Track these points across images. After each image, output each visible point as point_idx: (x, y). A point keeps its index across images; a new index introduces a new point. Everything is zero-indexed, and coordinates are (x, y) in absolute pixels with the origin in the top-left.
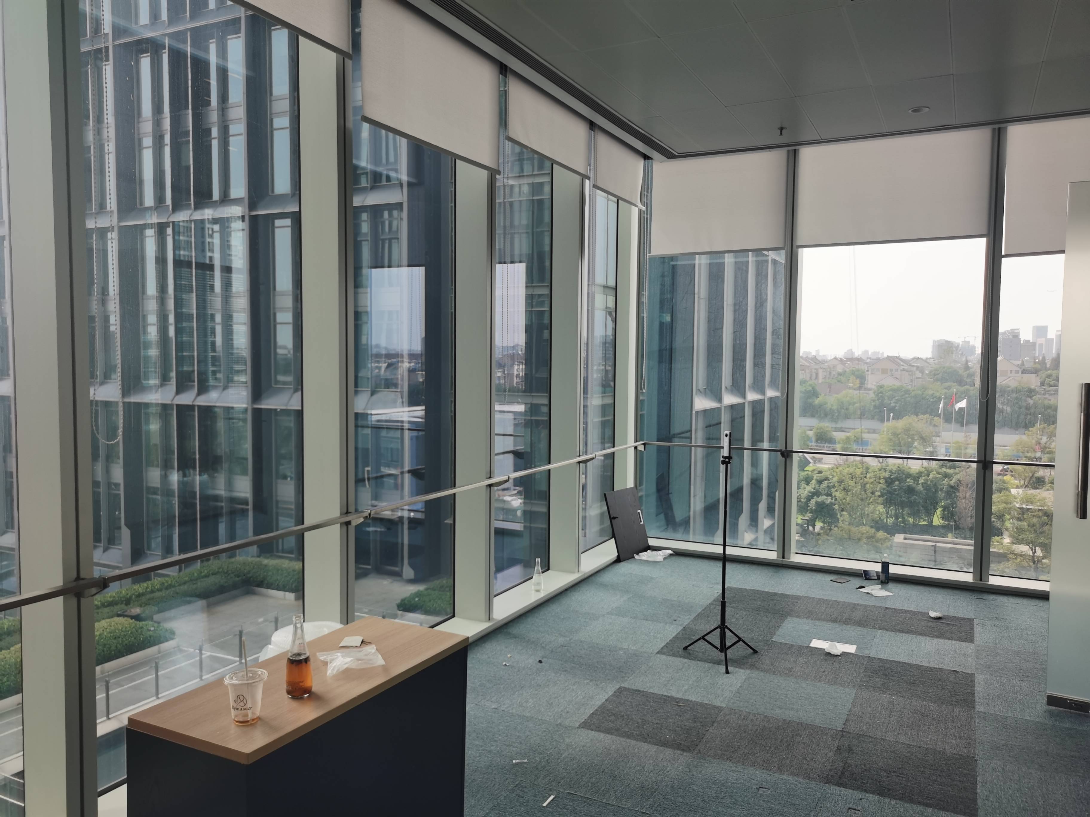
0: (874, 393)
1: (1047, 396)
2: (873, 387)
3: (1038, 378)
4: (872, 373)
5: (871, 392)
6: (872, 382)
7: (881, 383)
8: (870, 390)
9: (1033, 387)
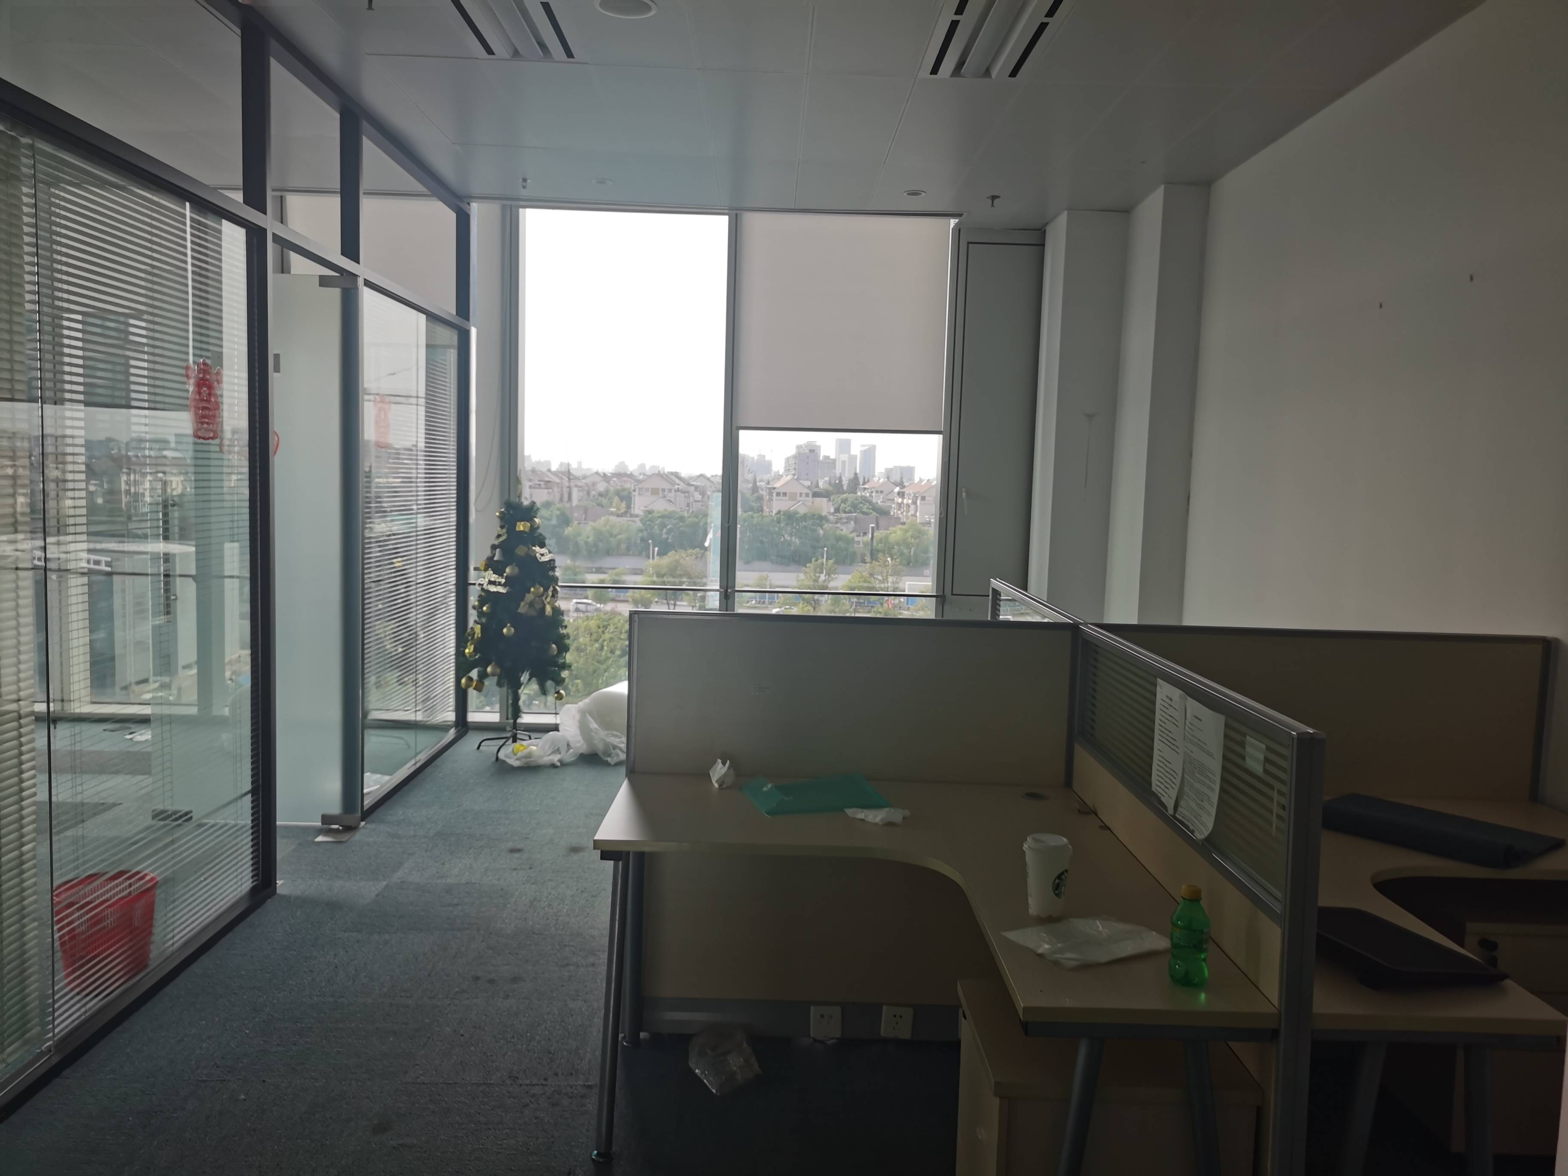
0: (641, 520)
1: (839, 525)
2: (641, 513)
3: (831, 503)
4: (639, 494)
5: (637, 519)
6: (639, 505)
7: (650, 508)
8: (637, 516)
9: (824, 514)
